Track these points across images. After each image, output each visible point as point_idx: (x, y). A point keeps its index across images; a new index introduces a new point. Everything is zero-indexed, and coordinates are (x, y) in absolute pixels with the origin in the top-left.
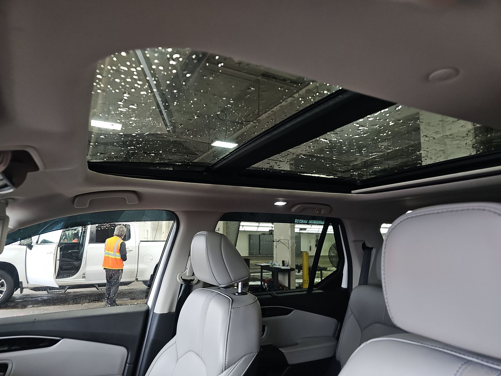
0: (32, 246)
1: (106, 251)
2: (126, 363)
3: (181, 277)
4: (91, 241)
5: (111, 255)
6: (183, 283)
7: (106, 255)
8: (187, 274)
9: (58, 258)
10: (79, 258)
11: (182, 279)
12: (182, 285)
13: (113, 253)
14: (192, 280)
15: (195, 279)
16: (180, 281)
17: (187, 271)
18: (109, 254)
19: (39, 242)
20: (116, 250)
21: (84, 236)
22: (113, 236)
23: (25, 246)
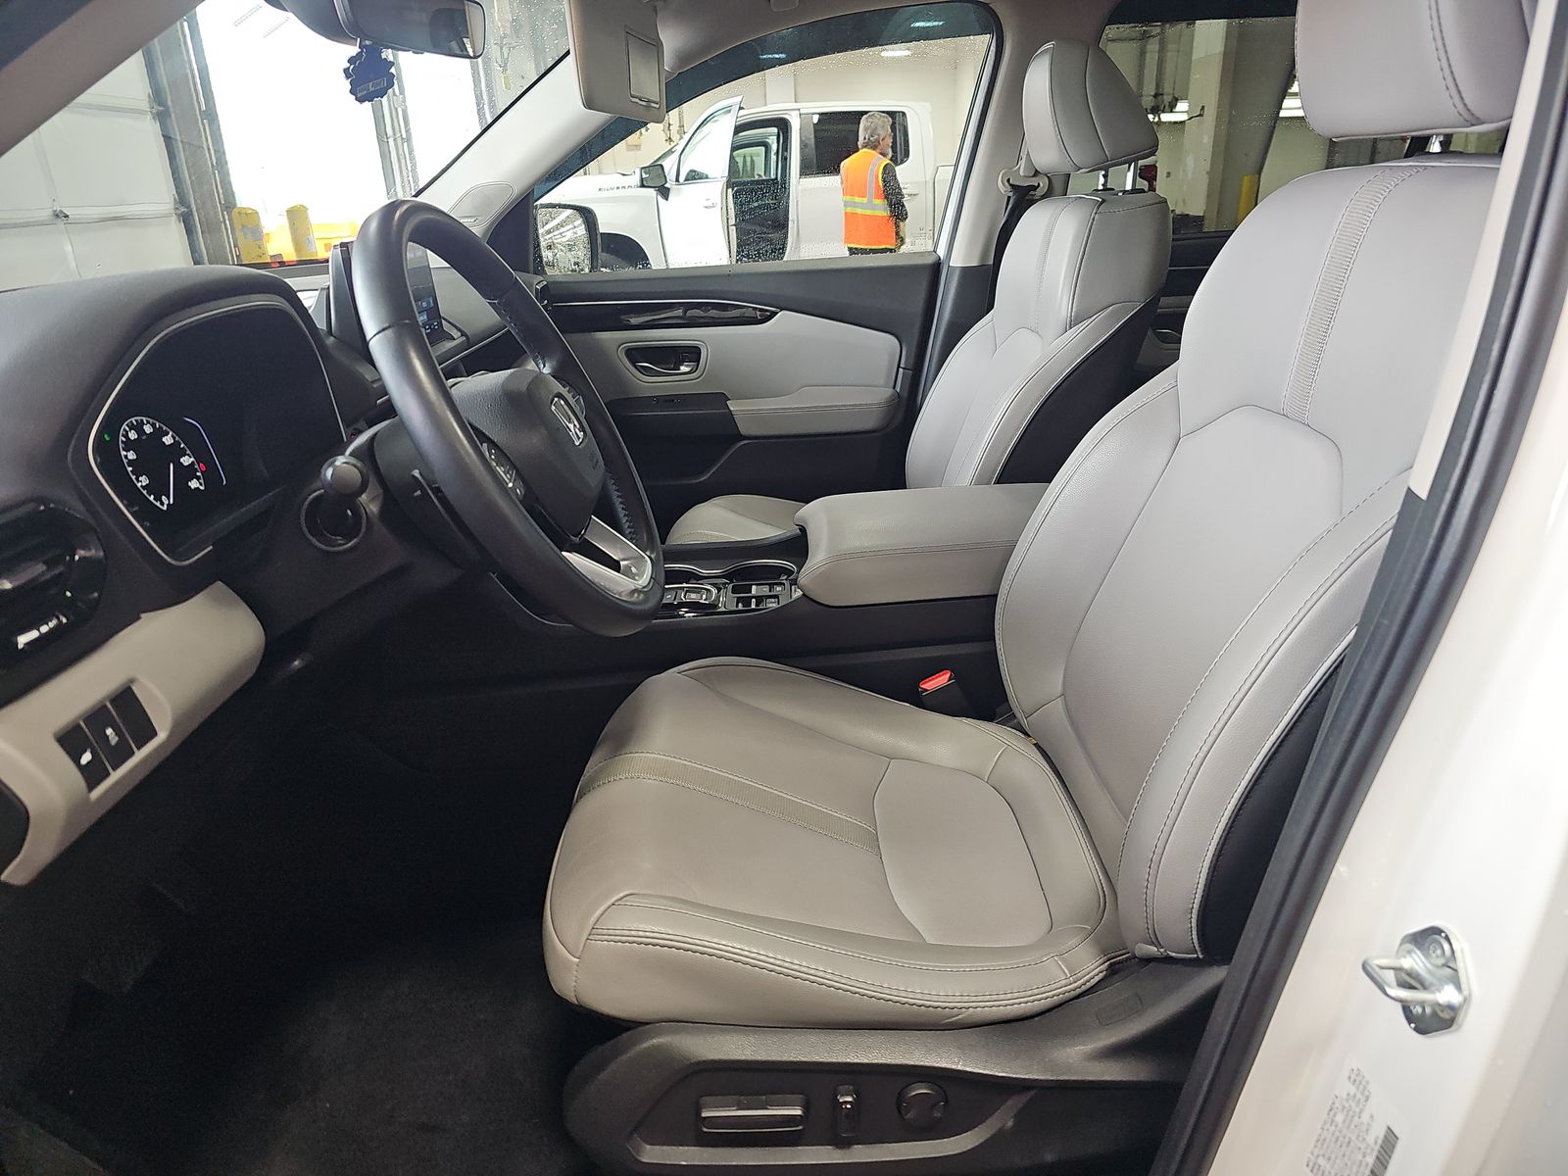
0: (669, 189)
1: (849, 198)
2: (899, 366)
3: (1008, 180)
4: (806, 170)
5: (862, 206)
6: (1011, 194)
7: (849, 210)
8: (1022, 173)
9: (732, 221)
10: (781, 224)
11: (1011, 185)
12: (1009, 198)
13: (865, 200)
14: (1034, 188)
15: (1041, 185)
16: (1003, 189)
17: (1022, 163)
18: (855, 205)
19: (682, 179)
20: (871, 189)
21: (786, 159)
22: (857, 150)
23: (652, 190)
